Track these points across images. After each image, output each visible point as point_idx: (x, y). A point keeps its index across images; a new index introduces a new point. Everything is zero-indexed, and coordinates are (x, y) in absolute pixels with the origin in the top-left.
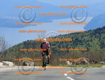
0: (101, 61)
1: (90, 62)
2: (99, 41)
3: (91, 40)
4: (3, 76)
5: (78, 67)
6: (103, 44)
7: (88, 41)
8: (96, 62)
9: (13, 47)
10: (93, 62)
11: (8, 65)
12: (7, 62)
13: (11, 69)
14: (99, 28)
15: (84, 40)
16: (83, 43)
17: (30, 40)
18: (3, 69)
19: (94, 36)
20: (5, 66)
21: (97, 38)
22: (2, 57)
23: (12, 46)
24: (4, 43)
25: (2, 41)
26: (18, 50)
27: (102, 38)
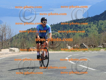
0: (99, 45)
1: (89, 46)
2: (97, 27)
3: (90, 27)
4: (10, 62)
5: (78, 51)
6: (101, 29)
7: (87, 27)
8: (95, 47)
9: (19, 34)
10: (91, 46)
11: (14, 51)
12: (13, 48)
13: (17, 54)
14: (97, 15)
15: (84, 26)
16: (82, 29)
17: (34, 28)
18: (9, 55)
19: (92, 23)
20: (11, 52)
21: (95, 25)
22: (8, 44)
23: (17, 34)
24: (10, 31)
25: (8, 29)
26: (23, 37)
27: (99, 24)
